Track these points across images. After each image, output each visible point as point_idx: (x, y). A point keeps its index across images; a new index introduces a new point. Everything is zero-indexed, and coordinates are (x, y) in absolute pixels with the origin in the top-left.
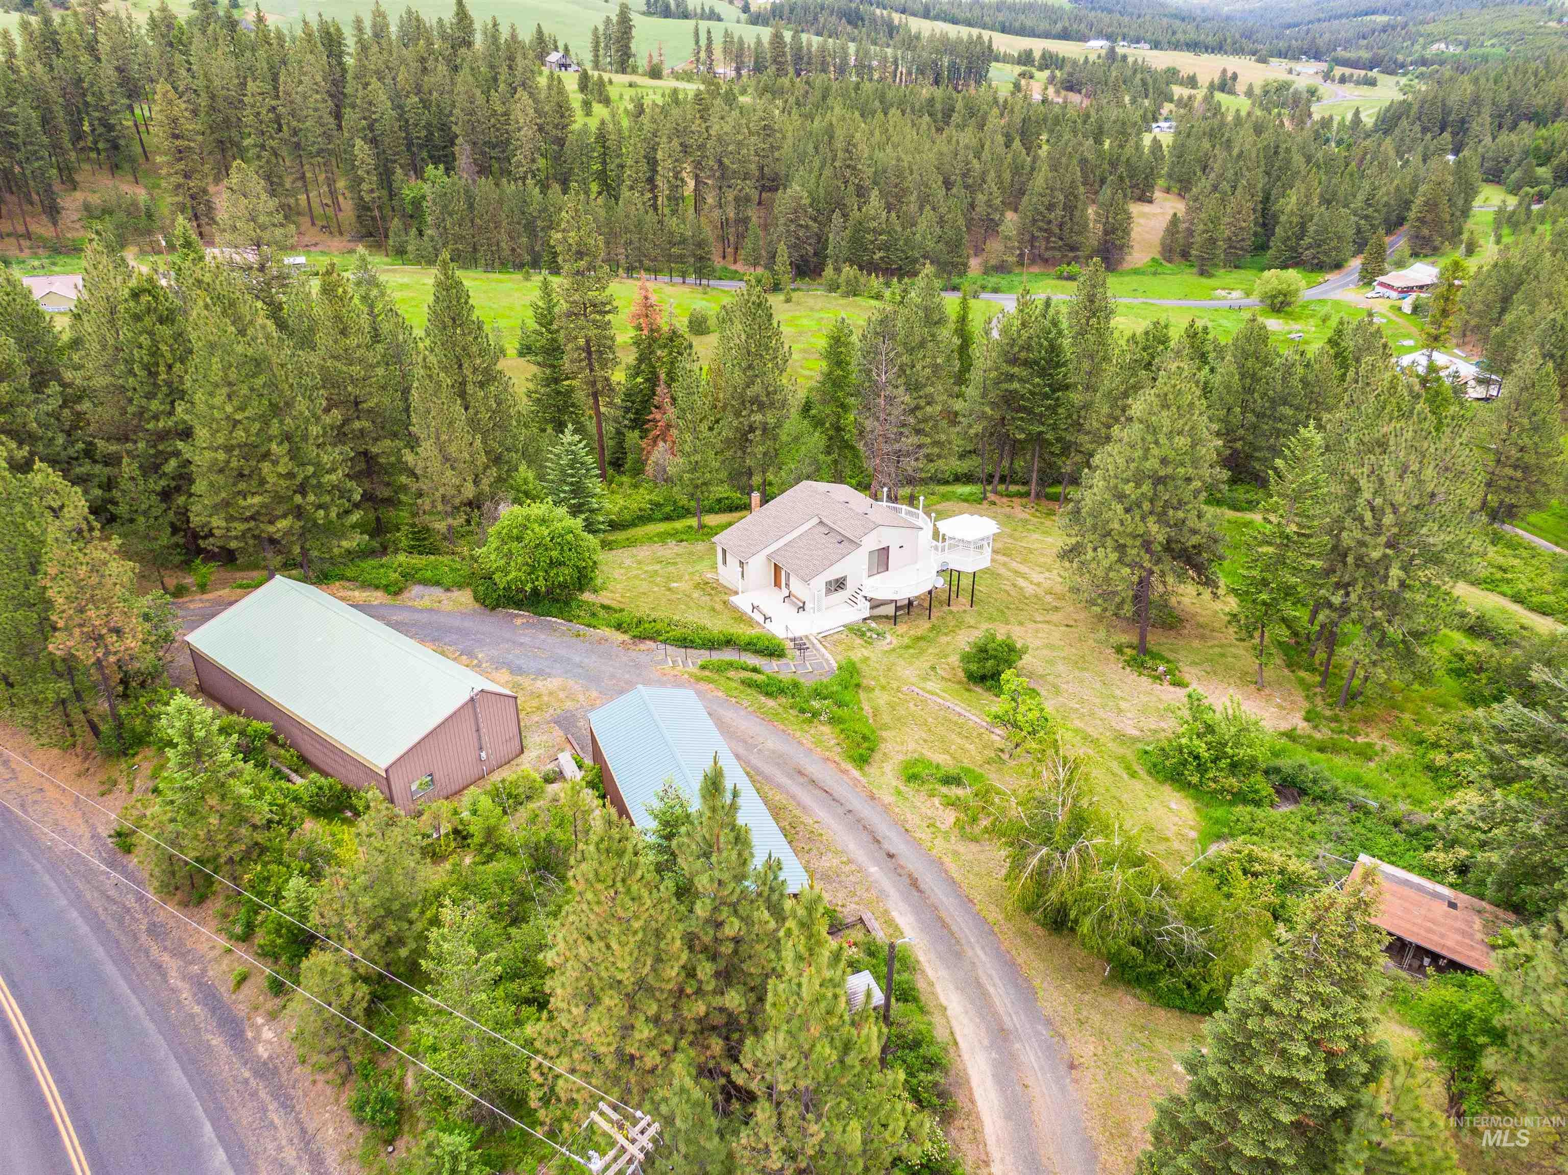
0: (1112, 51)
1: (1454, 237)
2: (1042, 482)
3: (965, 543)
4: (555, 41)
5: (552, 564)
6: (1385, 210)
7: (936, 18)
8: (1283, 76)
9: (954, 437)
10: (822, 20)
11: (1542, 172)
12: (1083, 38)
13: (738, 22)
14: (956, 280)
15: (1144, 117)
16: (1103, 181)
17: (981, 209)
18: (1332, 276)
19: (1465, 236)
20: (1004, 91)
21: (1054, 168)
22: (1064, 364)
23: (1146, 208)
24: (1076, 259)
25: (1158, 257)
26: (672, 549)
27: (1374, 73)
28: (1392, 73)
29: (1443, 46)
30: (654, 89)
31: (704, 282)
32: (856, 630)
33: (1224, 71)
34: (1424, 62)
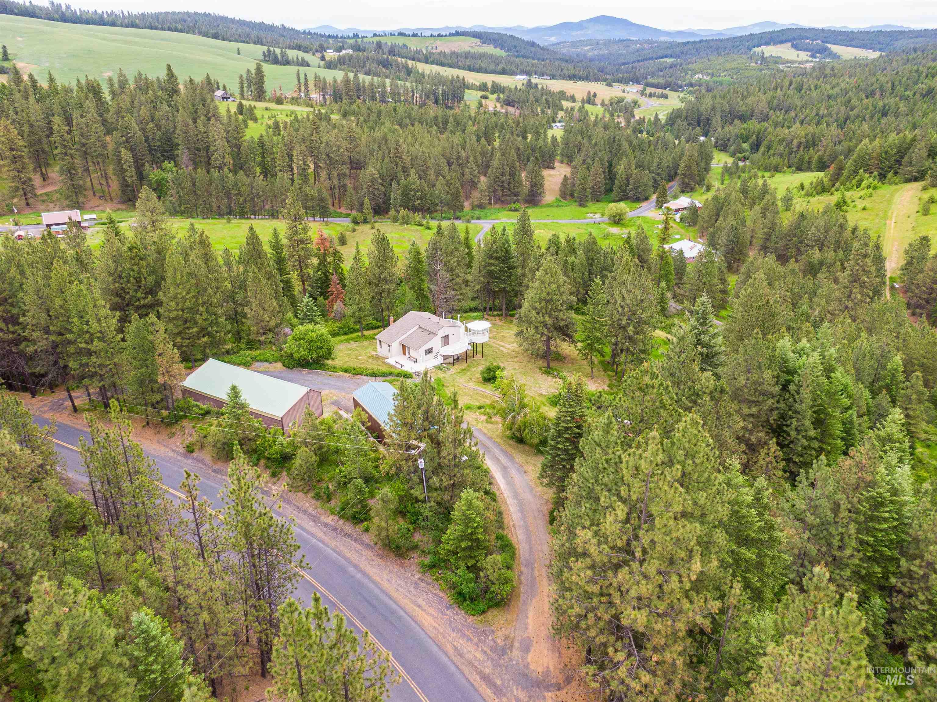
0: (530, 81)
1: (701, 182)
2: (508, 310)
3: (478, 332)
4: (218, 83)
5: (318, 348)
6: (667, 170)
7: (432, 63)
8: (621, 94)
9: (469, 292)
10: (368, 65)
11: (745, 146)
12: (514, 74)
13: (319, 67)
14: (458, 214)
15: (548, 122)
16: (528, 160)
17: (467, 176)
18: (644, 204)
19: (706, 182)
20: (473, 106)
21: (503, 154)
22: (512, 258)
23: (551, 172)
24: (518, 200)
25: (558, 197)
26: (353, 345)
27: (667, 91)
28: (676, 91)
29: (700, 76)
30: (281, 110)
31: (326, 219)
32: (438, 368)
33: (589, 92)
34: (691, 85)
